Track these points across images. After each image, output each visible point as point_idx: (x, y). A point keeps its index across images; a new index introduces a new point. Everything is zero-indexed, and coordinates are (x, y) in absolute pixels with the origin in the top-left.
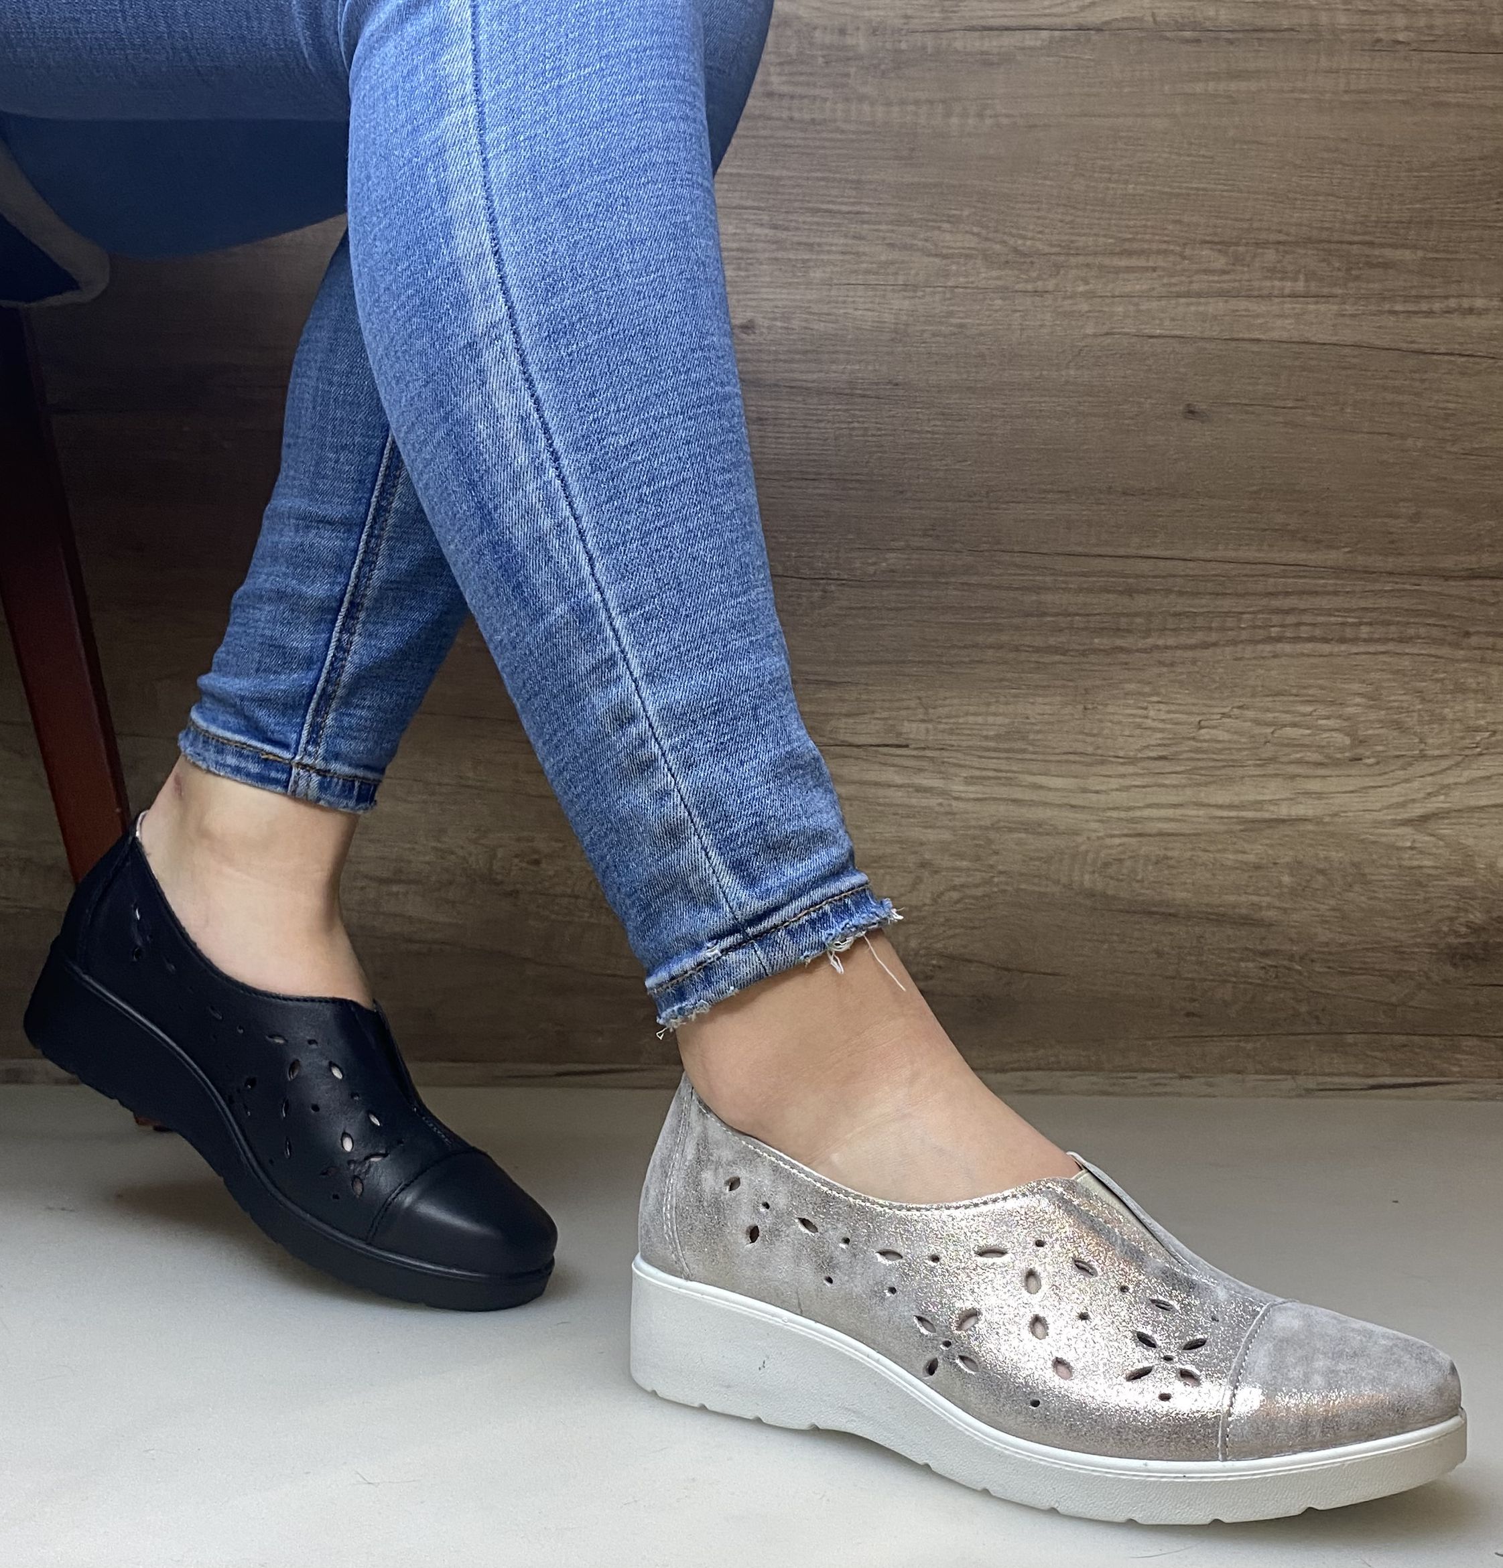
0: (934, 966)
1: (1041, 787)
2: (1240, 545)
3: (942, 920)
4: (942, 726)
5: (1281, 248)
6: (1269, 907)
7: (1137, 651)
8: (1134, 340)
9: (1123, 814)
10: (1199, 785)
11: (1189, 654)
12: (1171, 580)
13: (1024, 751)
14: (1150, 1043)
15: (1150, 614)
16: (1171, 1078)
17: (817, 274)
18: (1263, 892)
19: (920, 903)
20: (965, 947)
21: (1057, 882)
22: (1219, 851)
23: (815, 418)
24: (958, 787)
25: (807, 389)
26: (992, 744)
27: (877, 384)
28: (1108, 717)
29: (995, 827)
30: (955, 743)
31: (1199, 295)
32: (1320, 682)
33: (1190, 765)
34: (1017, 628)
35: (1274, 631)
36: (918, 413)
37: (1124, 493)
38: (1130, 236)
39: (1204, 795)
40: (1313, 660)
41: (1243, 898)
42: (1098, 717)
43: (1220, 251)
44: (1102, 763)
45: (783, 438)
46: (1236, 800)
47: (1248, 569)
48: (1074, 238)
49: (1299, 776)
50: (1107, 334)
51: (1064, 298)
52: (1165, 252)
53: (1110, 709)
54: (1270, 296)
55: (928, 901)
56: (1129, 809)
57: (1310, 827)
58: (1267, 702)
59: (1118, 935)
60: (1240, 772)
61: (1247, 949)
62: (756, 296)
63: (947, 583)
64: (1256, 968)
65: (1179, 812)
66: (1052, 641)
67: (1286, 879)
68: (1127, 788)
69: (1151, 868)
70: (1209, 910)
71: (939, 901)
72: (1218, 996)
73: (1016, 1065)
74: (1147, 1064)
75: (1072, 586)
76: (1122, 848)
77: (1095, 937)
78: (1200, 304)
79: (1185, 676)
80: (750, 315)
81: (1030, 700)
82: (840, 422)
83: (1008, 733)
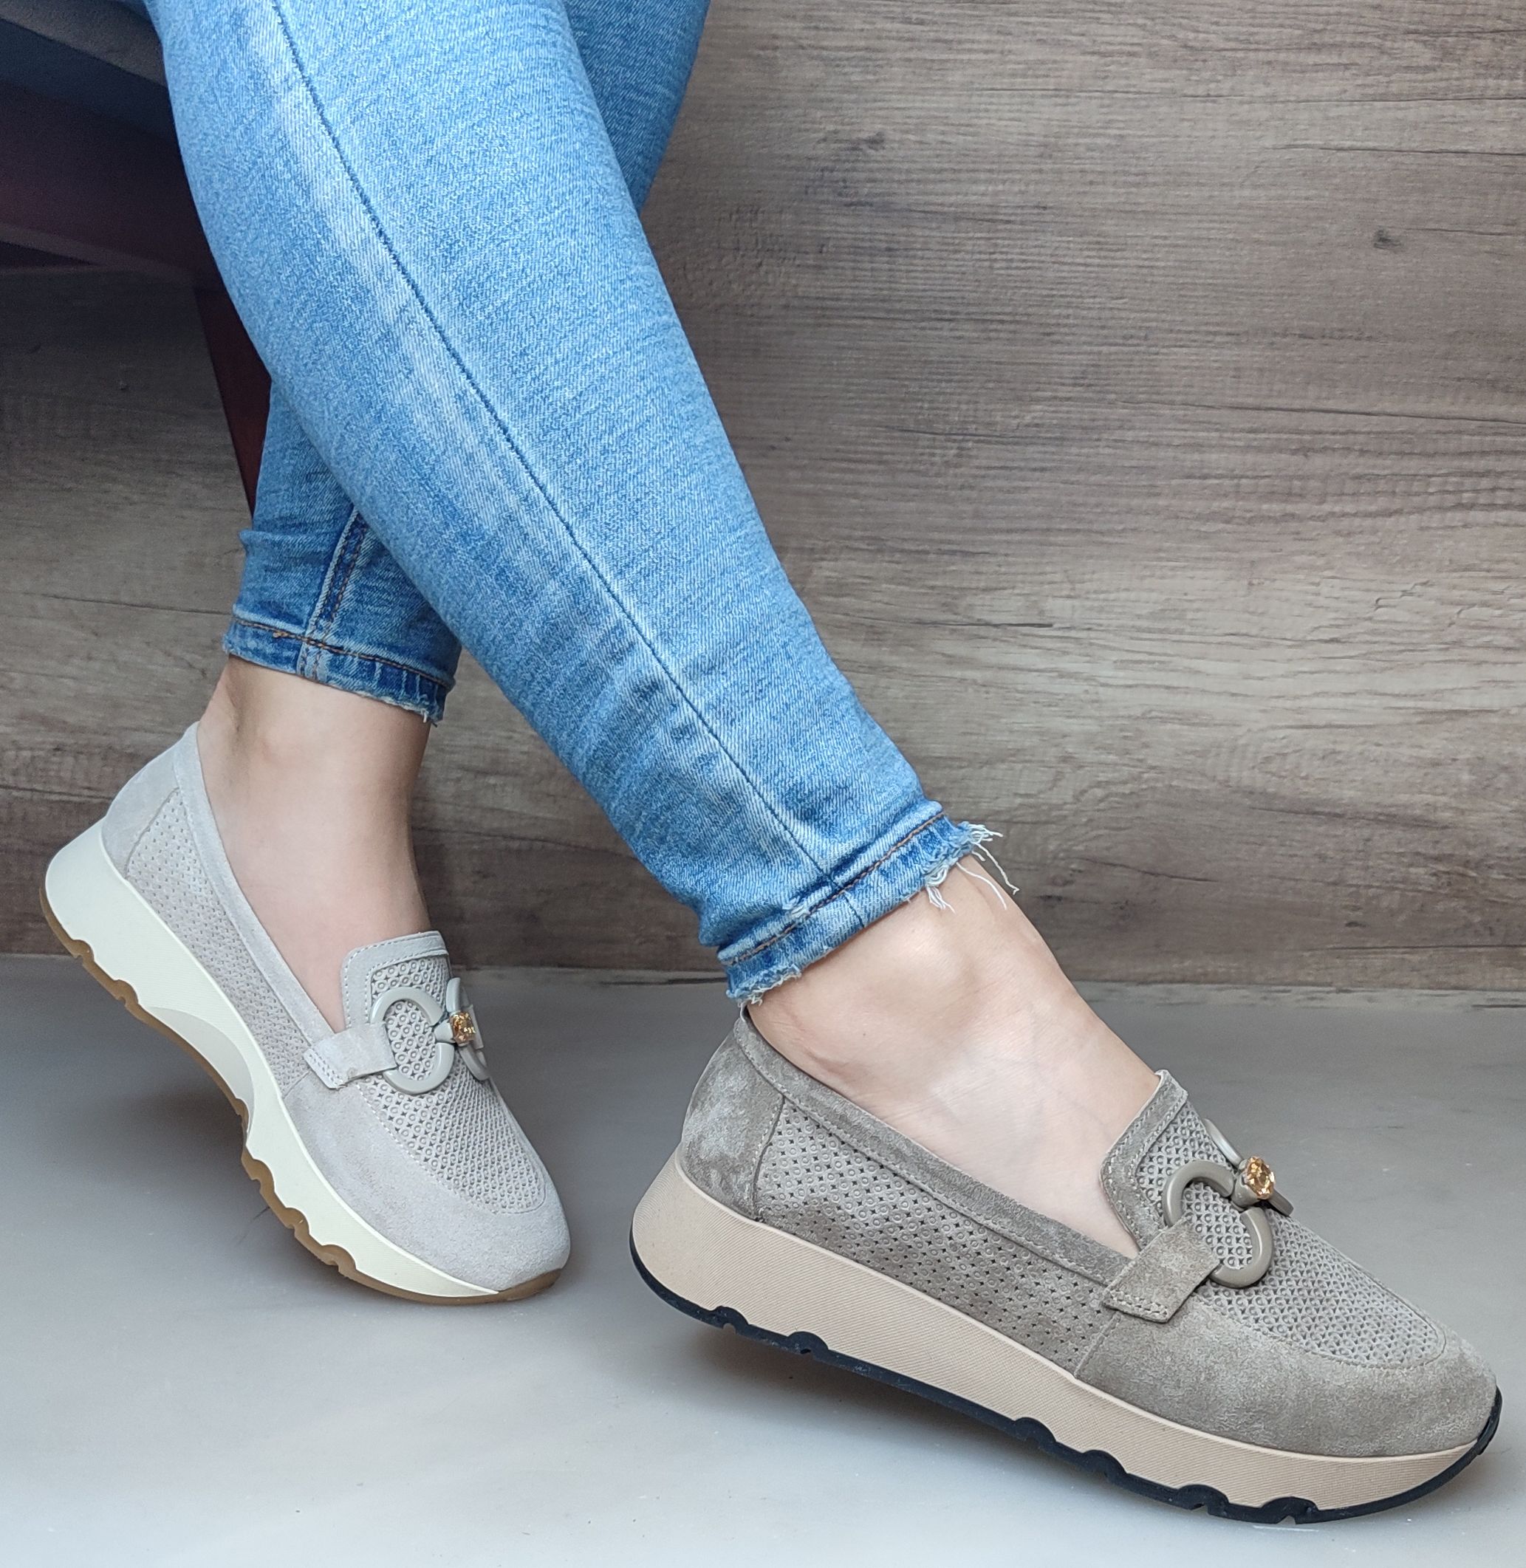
0: (1074, 870)
1: (1198, 672)
2: (1433, 397)
3: (1084, 820)
4: (1088, 604)
5: (1499, 37)
6: (1447, 807)
7: (1312, 518)
8: (1321, 153)
9: (1289, 704)
10: (1375, 671)
11: (1368, 522)
12: (1351, 437)
13: (1181, 632)
14: (1307, 954)
16: (1328, 992)
17: (956, 77)
18: (1439, 791)
19: (1061, 802)
20: (1108, 849)
21: (1214, 779)
22: (1393, 745)
23: (951, 248)
24: (1105, 672)
25: (942, 213)
26: (1144, 624)
27: (1022, 207)
31: (1398, 98)
32: (1515, 555)
33: (1363, 650)
35: (1466, 497)
36: (1069, 242)
37: (1302, 336)
38: (1320, 26)
39: (1379, 682)
40: (1508, 530)
41: (1417, 798)
43: (1424, 42)
44: (1268, 645)
45: (916, 271)
46: (1415, 688)
47: (1441, 425)
49: (1486, 662)
50: (1289, 147)
51: (1241, 103)
52: (1362, 45)
53: (1278, 584)
54: (1481, 98)
55: (1069, 799)
56: (1296, 697)
57: (1495, 719)
58: (1454, 578)
59: (1277, 837)
60: (1420, 656)
61: (1418, 854)
62: (887, 105)
64: (1426, 874)
65: (1351, 701)
66: (1215, 505)
67: (1466, 777)
68: (1294, 675)
69: (1317, 763)
70: (1379, 810)
71: (1083, 799)
72: (1385, 904)
73: (1159, 978)
74: (1301, 978)
75: (1241, 444)
76: (1284, 741)
77: (1252, 839)
78: (1401, 109)
79: (1363, 548)
80: (878, 127)
81: (1190, 574)
82: (980, 253)
83: (1163, 610)
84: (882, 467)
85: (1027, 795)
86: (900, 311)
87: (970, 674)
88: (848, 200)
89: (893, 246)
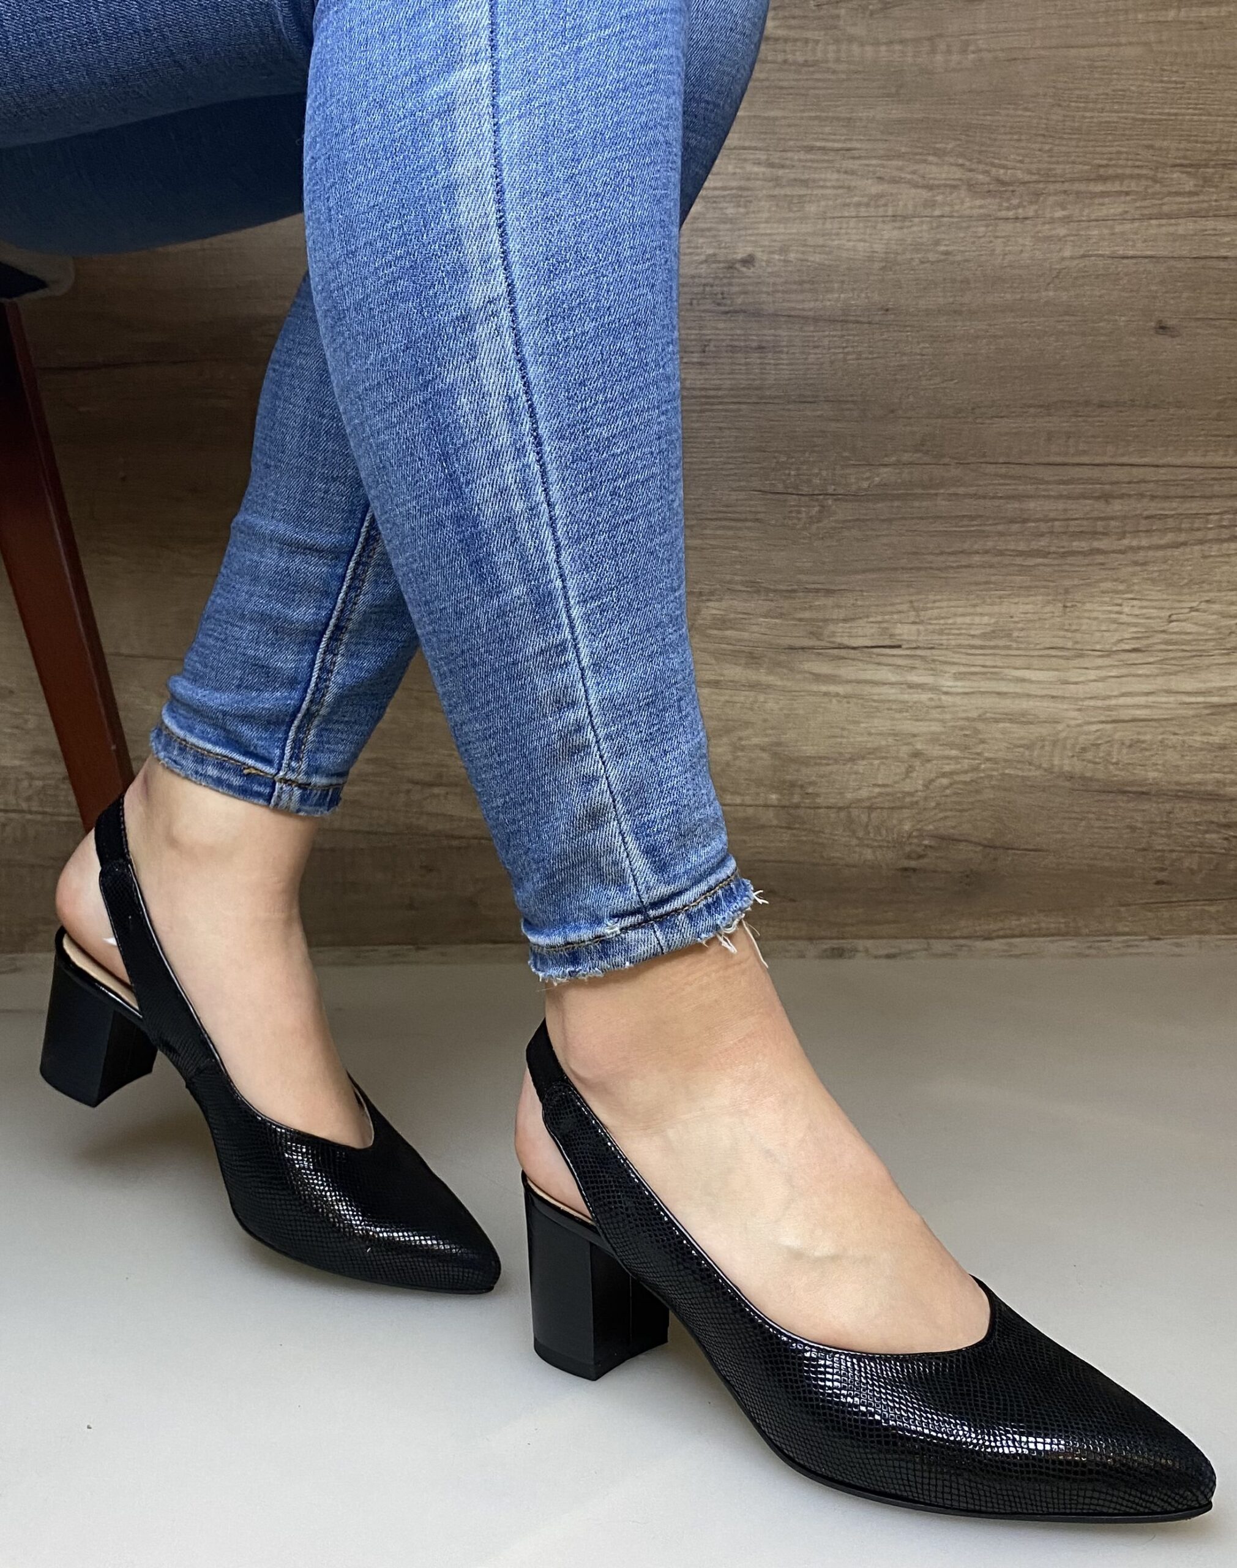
0: (926, 846)
1: (1023, 680)
2: (1207, 451)
3: (933, 804)
7: (1114, 552)
9: (1099, 703)
10: (1171, 674)
11: (1160, 554)
13: (1009, 648)
14: (1123, 909)
15: (1125, 517)
17: (812, 209)
18: (1226, 770)
19: (912, 790)
20: (954, 828)
21: (1039, 767)
22: (1186, 734)
23: (811, 344)
24: (947, 683)
25: (804, 317)
27: (869, 310)
28: (1086, 615)
29: (981, 718)
30: (944, 642)
31: (1169, 216)
34: (1001, 534)
36: (907, 336)
37: (1101, 406)
38: (1104, 162)
39: (1175, 683)
41: (1209, 776)
42: (1077, 613)
43: (1189, 173)
44: (1081, 656)
45: (782, 364)
46: (1202, 686)
47: (1214, 474)
48: (1052, 166)
52: (1137, 176)
53: (1088, 606)
55: (920, 787)
58: (1232, 596)
60: (1207, 661)
61: (1212, 822)
62: (754, 232)
63: (936, 495)
64: (1218, 839)
65: (1151, 699)
66: (1035, 545)
68: (1104, 679)
69: (1125, 751)
70: (1178, 788)
71: (931, 787)
72: (1187, 864)
73: (1001, 933)
74: (1121, 928)
75: (1052, 493)
76: (1098, 733)
77: (1074, 815)
78: (1171, 225)
79: (1156, 574)
80: (749, 249)
81: (1016, 600)
82: (835, 348)
83: (993, 632)
84: (757, 524)
85: (884, 786)
86: (770, 397)
87: (833, 688)
88: (727, 309)
89: (764, 344)
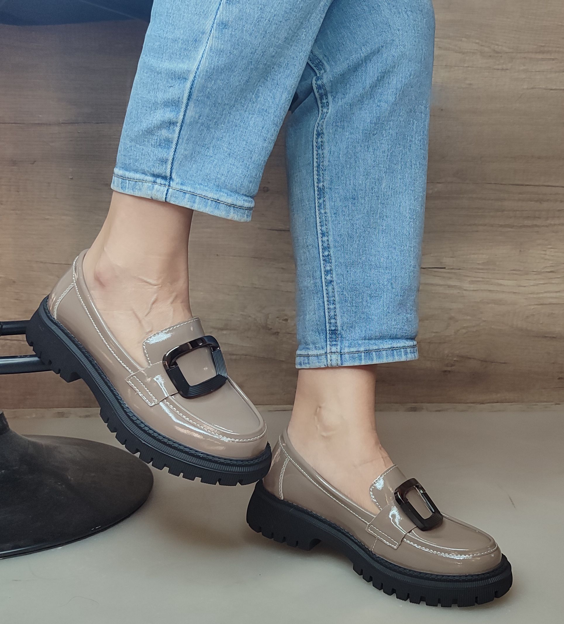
0: (455, 361)
1: (501, 285)
3: (458, 341)
4: (459, 259)
7: (543, 226)
8: (544, 91)
9: (535, 296)
12: (557, 196)
13: (495, 270)
14: (544, 390)
15: (548, 210)
16: (551, 405)
19: (449, 335)
20: (468, 352)
21: (507, 325)
24: (466, 285)
26: (480, 267)
28: (530, 255)
29: (481, 302)
30: (465, 266)
33: (563, 275)
34: (492, 217)
37: (539, 158)
38: (544, 45)
42: (526, 254)
44: (527, 274)
48: (519, 45)
50: (533, 88)
51: (515, 72)
53: (530, 251)
55: (452, 333)
56: (538, 293)
59: (531, 346)
63: (463, 197)
65: (558, 294)
66: (507, 222)
68: (537, 285)
69: (546, 318)
71: (458, 333)
73: (488, 401)
74: (541, 400)
75: (516, 198)
76: (534, 310)
77: (522, 347)
81: (498, 248)
83: (488, 262)
85: (436, 332)
